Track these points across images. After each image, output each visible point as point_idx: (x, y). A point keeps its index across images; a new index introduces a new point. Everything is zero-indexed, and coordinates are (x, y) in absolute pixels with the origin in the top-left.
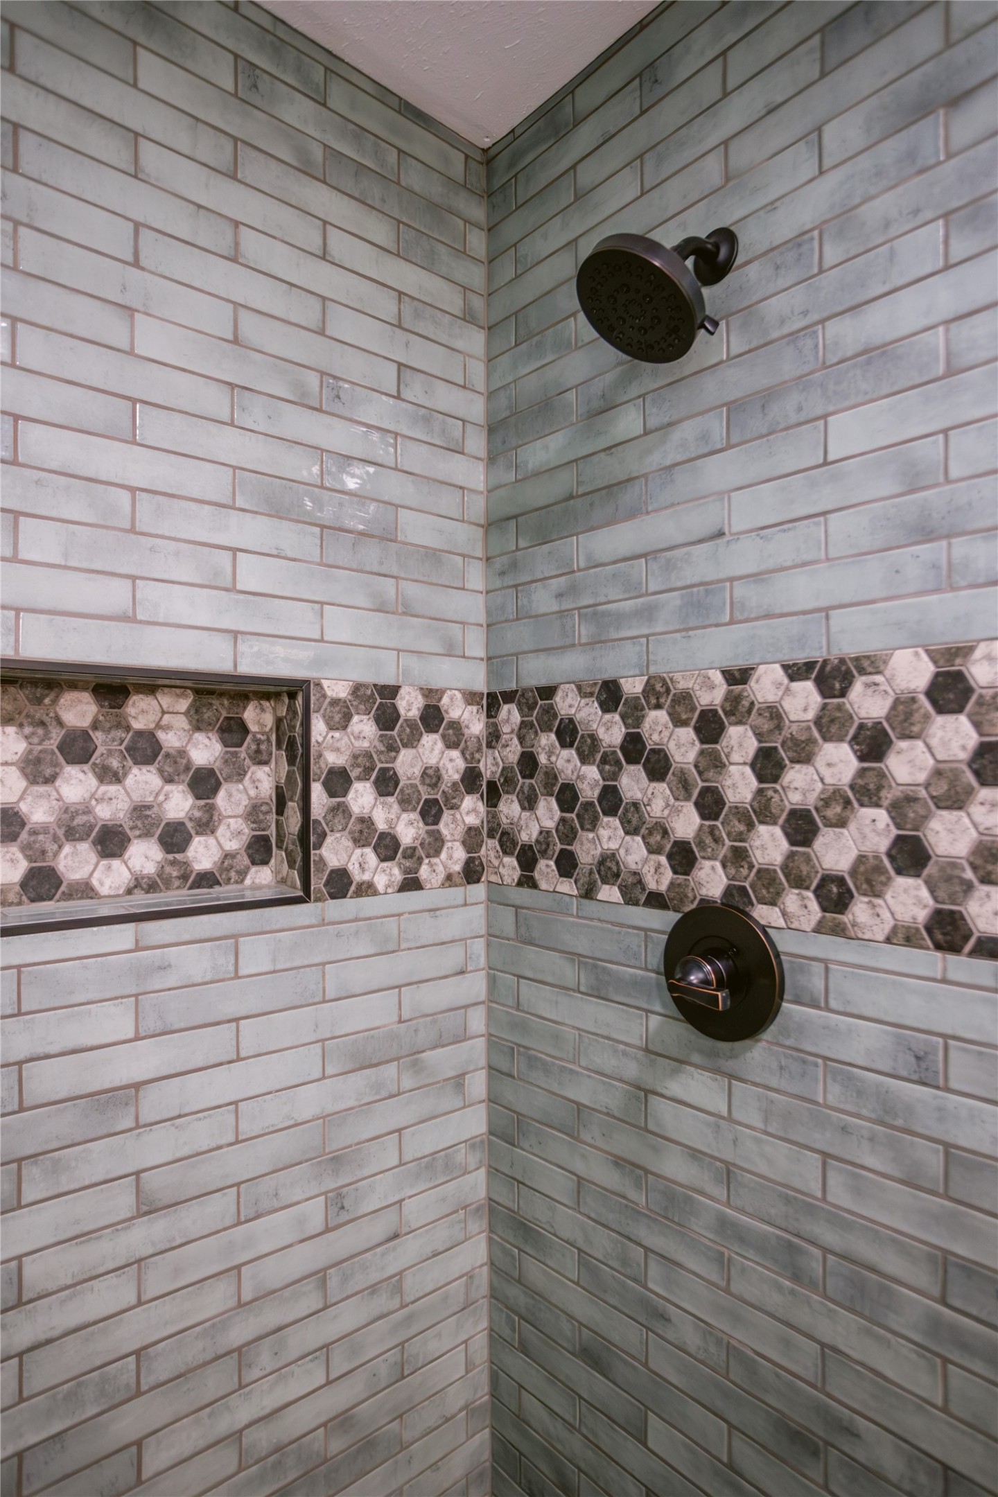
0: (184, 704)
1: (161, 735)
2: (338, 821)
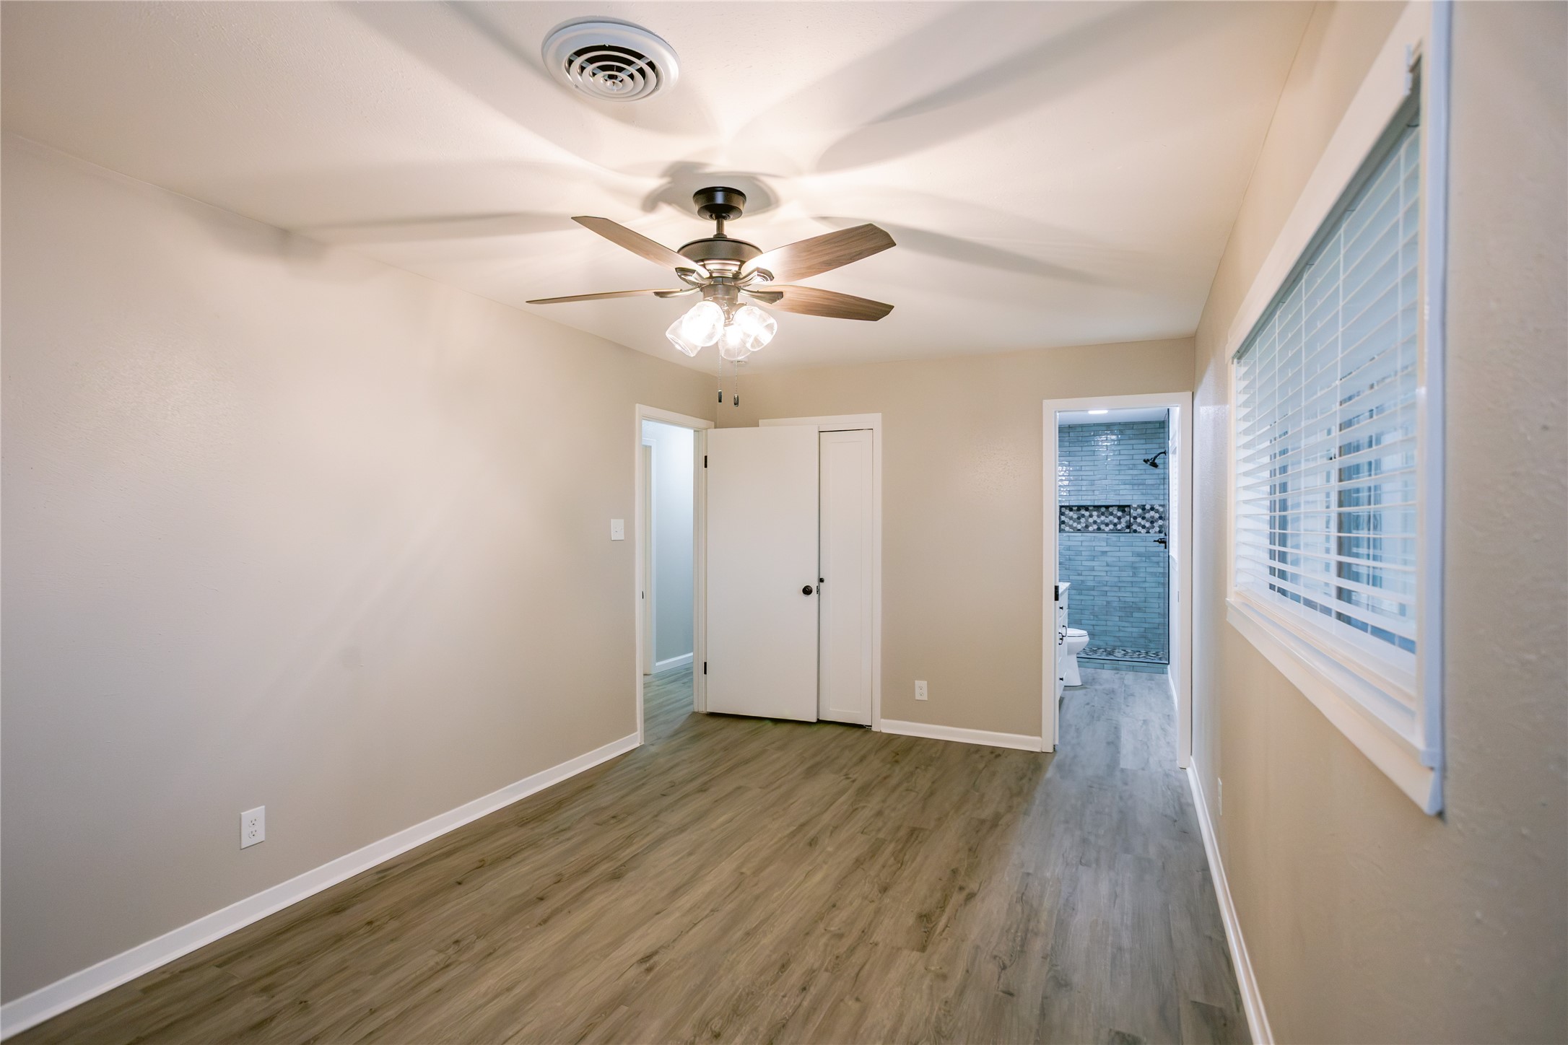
0: (1117, 509)
1: (1113, 512)
2: (1135, 523)
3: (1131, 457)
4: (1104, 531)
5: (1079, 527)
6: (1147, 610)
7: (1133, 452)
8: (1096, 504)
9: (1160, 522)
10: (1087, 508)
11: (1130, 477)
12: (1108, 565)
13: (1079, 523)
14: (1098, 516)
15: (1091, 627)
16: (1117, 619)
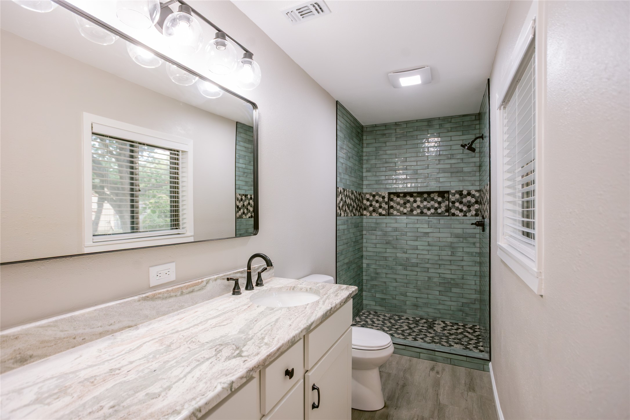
0: (437, 194)
1: (434, 198)
2: (453, 207)
3: (449, 148)
4: (426, 215)
5: (405, 211)
6: (465, 287)
7: (451, 143)
8: (419, 190)
9: (477, 206)
10: (411, 194)
11: (449, 166)
12: (429, 245)
13: (405, 207)
14: (421, 202)
15: (415, 300)
16: (437, 293)
